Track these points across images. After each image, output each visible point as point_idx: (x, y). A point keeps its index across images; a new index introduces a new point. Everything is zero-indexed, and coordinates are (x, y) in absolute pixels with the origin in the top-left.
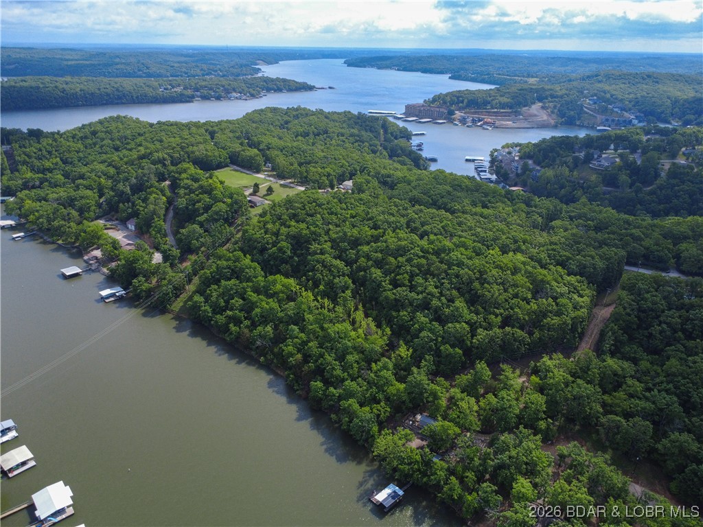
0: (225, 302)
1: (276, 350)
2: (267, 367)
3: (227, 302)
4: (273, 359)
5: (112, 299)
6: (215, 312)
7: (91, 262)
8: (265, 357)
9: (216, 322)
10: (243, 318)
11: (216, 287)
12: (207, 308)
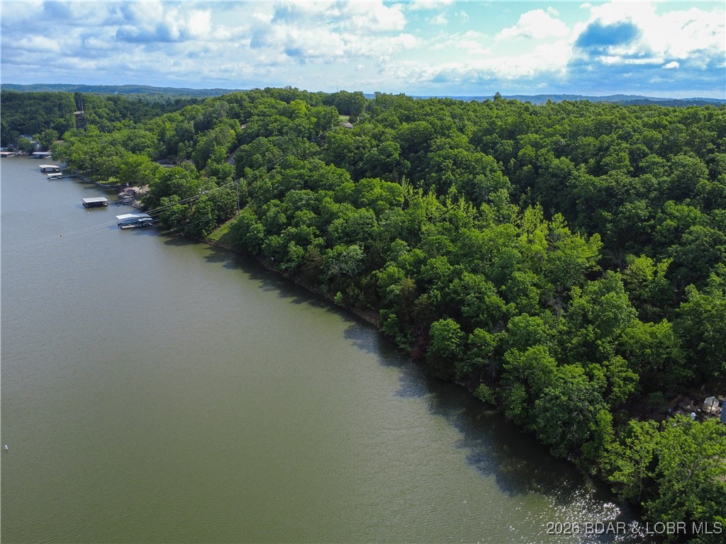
0: (287, 218)
1: (364, 281)
2: (347, 310)
3: (290, 218)
4: (358, 295)
5: (133, 226)
6: (269, 232)
7: (126, 197)
8: (344, 292)
9: (269, 245)
10: (312, 236)
11: (277, 202)
12: (260, 226)
